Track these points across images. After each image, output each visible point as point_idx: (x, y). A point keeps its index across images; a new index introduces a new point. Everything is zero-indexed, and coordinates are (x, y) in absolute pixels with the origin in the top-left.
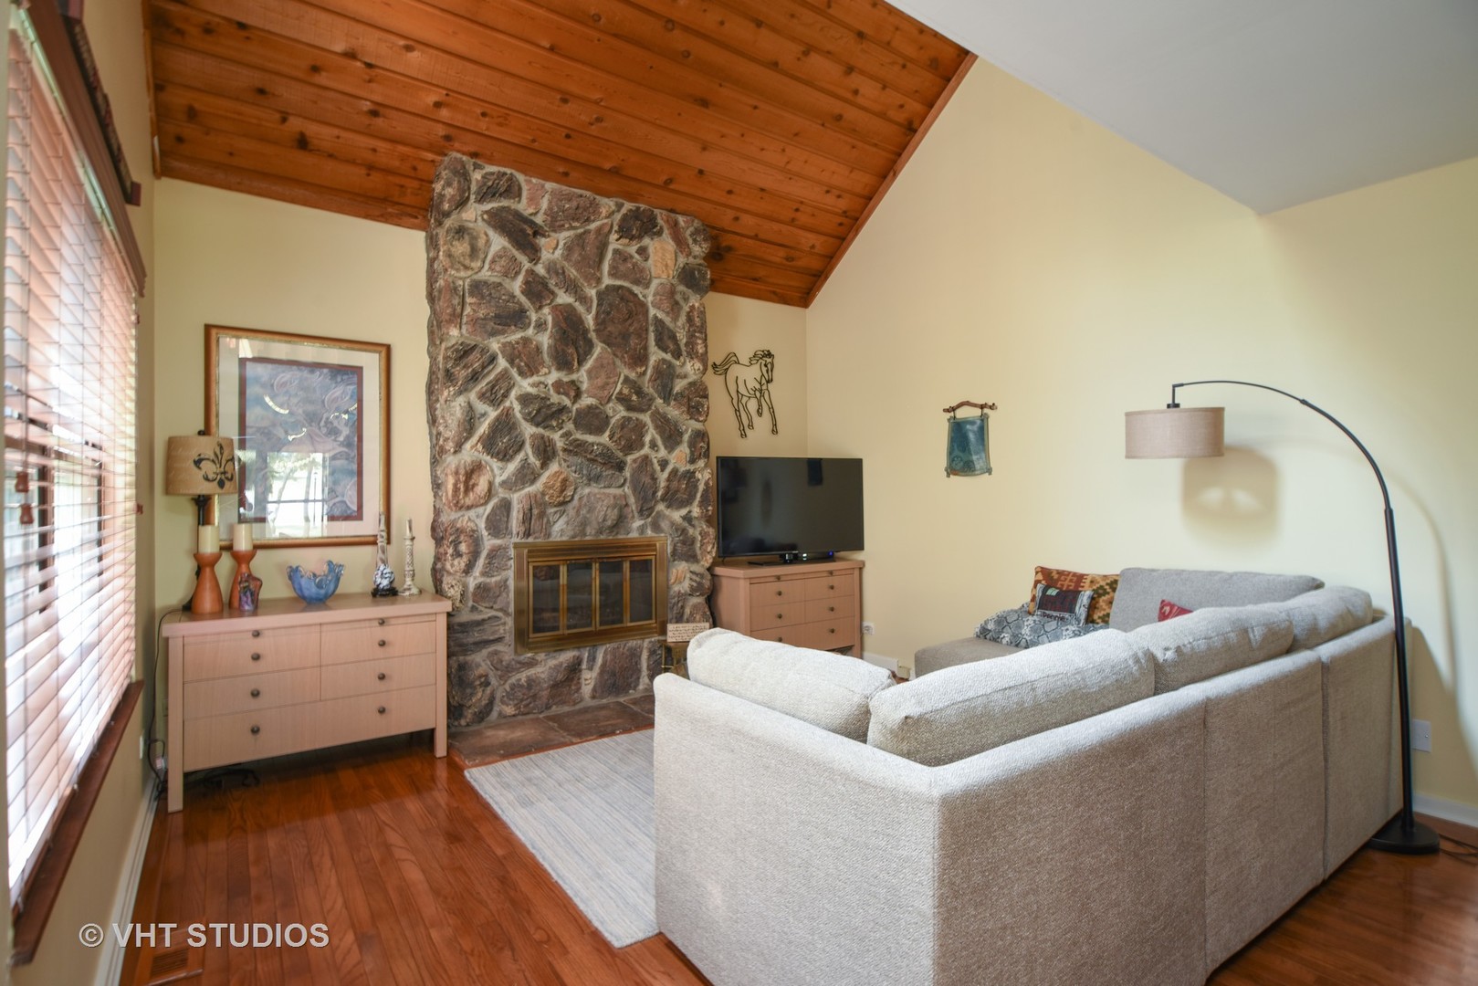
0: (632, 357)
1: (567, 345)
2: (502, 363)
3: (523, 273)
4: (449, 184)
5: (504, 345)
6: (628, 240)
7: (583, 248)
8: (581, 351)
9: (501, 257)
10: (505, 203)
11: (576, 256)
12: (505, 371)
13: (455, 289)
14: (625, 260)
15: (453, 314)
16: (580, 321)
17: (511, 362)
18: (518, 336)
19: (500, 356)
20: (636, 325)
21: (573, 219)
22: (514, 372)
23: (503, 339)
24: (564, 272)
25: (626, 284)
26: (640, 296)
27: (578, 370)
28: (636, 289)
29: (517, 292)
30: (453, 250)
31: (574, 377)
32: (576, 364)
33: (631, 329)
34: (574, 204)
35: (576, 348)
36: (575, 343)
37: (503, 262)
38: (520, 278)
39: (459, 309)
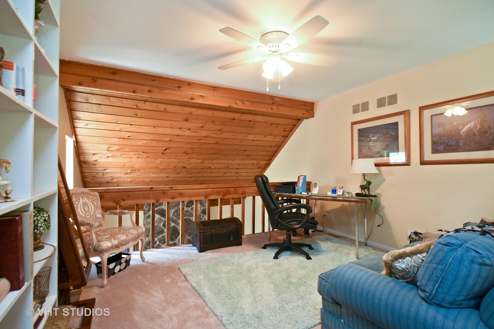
0: (189, 234)
1: (173, 236)
2: (158, 243)
3: (163, 221)
4: (146, 207)
5: (158, 239)
6: (188, 208)
7: (177, 212)
8: (176, 236)
9: (158, 220)
10: (159, 208)
11: (175, 214)
12: (159, 244)
13: (148, 229)
14: (188, 212)
15: (147, 235)
16: (176, 228)
17: (160, 242)
18: (162, 235)
19: (157, 241)
20: (190, 227)
21: (175, 207)
22: (161, 244)
23: (158, 237)
24: (172, 219)
25: (188, 217)
26: (191, 219)
27: (176, 240)
28: (190, 218)
29: (162, 226)
30: (147, 221)
31: (175, 242)
32: (175, 239)
33: (189, 228)
34: (175, 203)
35: (175, 236)
36: (175, 235)
37: (158, 221)
38: (162, 223)
39: (148, 234)
